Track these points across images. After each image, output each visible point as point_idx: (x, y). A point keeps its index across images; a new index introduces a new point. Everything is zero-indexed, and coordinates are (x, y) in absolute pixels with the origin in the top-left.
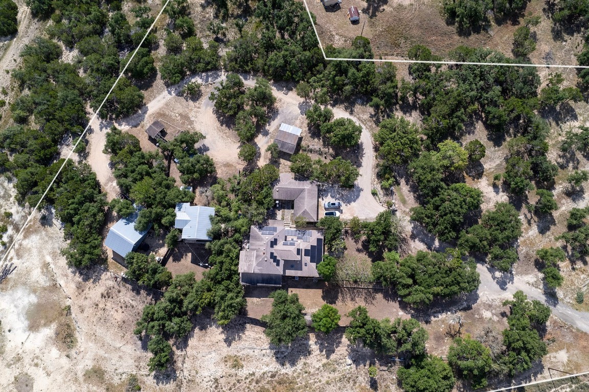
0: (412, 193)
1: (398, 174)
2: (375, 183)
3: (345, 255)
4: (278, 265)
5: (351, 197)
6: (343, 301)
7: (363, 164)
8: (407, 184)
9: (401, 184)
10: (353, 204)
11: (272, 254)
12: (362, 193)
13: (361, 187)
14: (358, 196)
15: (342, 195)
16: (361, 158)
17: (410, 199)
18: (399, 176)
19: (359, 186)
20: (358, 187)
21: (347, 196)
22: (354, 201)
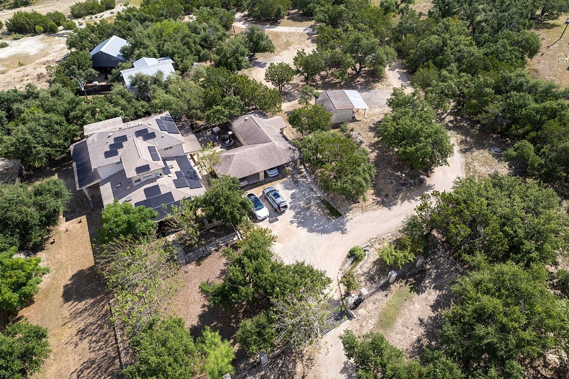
0: (422, 330)
1: (438, 277)
2: (377, 246)
3: (184, 268)
4: (108, 155)
5: (316, 221)
6: (75, 315)
7: (394, 208)
8: (434, 307)
9: (423, 296)
10: (303, 231)
11: (124, 138)
12: (336, 235)
13: (348, 226)
14: (324, 231)
15: (308, 208)
16: (403, 200)
17: (404, 333)
18: (435, 280)
19: (348, 224)
20: (343, 224)
21: (312, 215)
22: (311, 230)
